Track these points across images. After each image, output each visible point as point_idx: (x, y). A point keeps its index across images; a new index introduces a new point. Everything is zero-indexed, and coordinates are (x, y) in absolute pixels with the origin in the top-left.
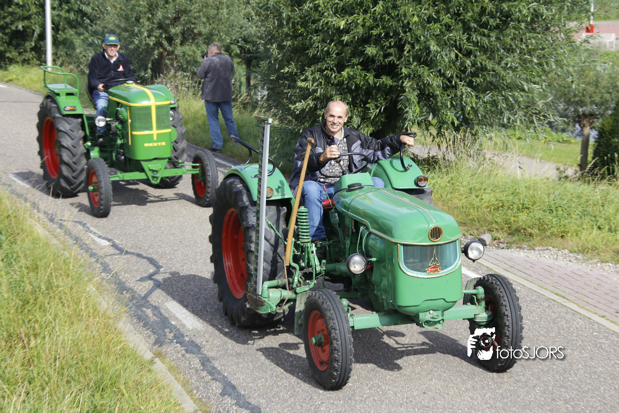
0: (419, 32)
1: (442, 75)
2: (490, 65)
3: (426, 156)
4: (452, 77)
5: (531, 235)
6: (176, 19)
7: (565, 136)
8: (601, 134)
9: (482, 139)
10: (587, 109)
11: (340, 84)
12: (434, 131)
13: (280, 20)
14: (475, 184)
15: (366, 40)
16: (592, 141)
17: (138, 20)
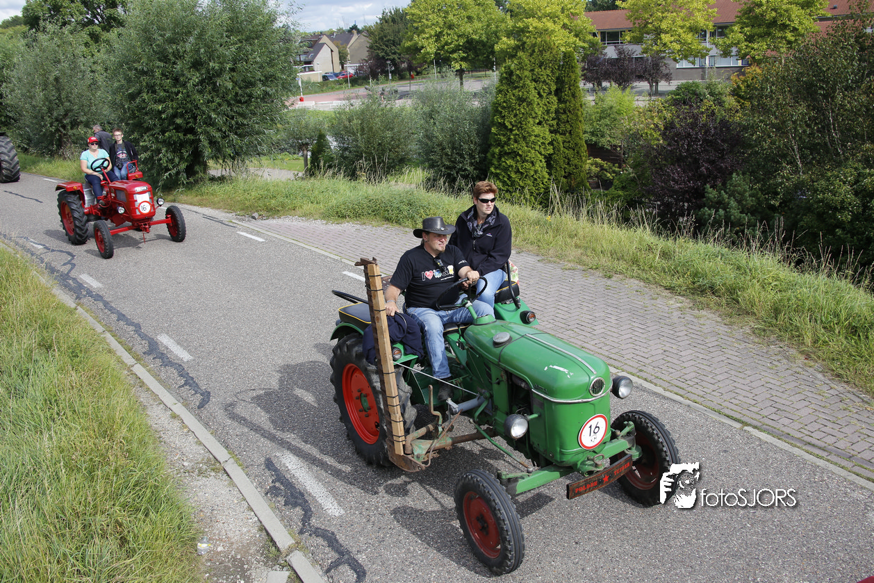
0: (204, 109)
1: (221, 130)
2: (245, 122)
3: (219, 175)
4: (225, 131)
5: (278, 211)
6: (66, 115)
7: (295, 156)
8: (312, 154)
9: (247, 162)
10: (304, 141)
11: (164, 141)
12: (221, 161)
13: (124, 109)
14: (246, 187)
15: (175, 116)
16: (309, 157)
17: (42, 118)
